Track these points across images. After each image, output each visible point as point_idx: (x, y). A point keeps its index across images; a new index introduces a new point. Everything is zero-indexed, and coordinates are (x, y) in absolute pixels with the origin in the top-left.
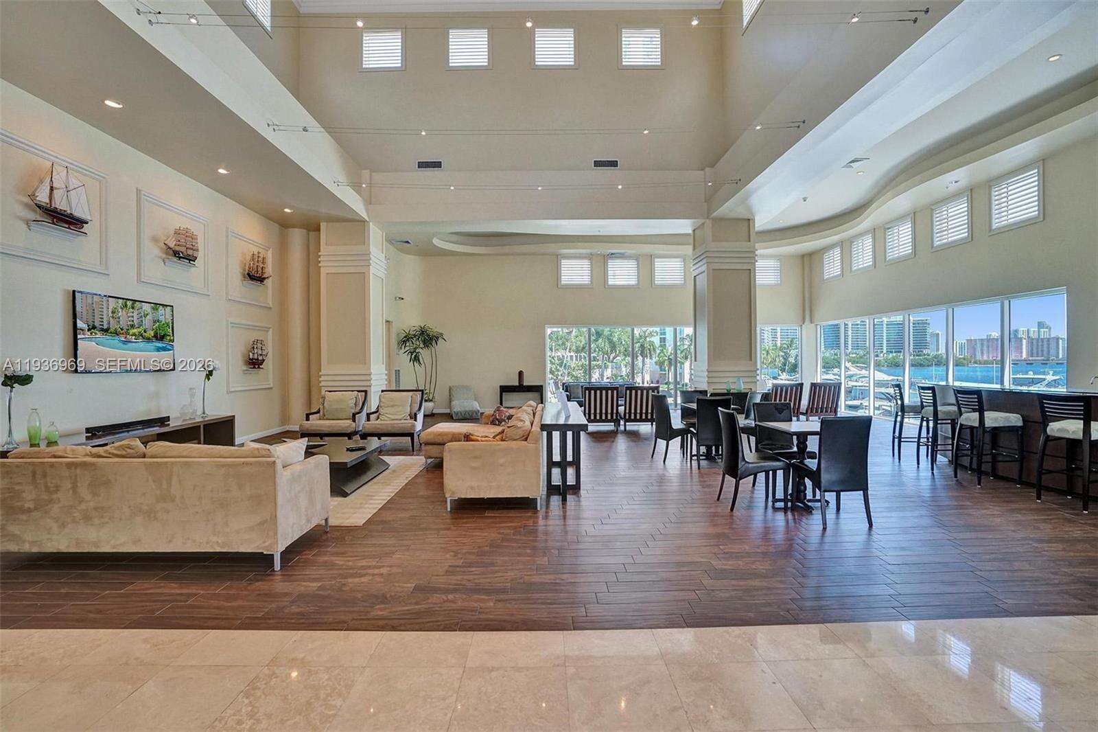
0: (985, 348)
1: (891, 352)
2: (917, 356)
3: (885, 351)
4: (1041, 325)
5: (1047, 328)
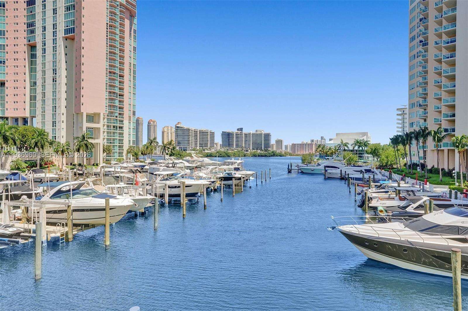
0: (299, 148)
1: (254, 149)
2: (265, 151)
3: (251, 149)
4: (322, 138)
5: (324, 139)
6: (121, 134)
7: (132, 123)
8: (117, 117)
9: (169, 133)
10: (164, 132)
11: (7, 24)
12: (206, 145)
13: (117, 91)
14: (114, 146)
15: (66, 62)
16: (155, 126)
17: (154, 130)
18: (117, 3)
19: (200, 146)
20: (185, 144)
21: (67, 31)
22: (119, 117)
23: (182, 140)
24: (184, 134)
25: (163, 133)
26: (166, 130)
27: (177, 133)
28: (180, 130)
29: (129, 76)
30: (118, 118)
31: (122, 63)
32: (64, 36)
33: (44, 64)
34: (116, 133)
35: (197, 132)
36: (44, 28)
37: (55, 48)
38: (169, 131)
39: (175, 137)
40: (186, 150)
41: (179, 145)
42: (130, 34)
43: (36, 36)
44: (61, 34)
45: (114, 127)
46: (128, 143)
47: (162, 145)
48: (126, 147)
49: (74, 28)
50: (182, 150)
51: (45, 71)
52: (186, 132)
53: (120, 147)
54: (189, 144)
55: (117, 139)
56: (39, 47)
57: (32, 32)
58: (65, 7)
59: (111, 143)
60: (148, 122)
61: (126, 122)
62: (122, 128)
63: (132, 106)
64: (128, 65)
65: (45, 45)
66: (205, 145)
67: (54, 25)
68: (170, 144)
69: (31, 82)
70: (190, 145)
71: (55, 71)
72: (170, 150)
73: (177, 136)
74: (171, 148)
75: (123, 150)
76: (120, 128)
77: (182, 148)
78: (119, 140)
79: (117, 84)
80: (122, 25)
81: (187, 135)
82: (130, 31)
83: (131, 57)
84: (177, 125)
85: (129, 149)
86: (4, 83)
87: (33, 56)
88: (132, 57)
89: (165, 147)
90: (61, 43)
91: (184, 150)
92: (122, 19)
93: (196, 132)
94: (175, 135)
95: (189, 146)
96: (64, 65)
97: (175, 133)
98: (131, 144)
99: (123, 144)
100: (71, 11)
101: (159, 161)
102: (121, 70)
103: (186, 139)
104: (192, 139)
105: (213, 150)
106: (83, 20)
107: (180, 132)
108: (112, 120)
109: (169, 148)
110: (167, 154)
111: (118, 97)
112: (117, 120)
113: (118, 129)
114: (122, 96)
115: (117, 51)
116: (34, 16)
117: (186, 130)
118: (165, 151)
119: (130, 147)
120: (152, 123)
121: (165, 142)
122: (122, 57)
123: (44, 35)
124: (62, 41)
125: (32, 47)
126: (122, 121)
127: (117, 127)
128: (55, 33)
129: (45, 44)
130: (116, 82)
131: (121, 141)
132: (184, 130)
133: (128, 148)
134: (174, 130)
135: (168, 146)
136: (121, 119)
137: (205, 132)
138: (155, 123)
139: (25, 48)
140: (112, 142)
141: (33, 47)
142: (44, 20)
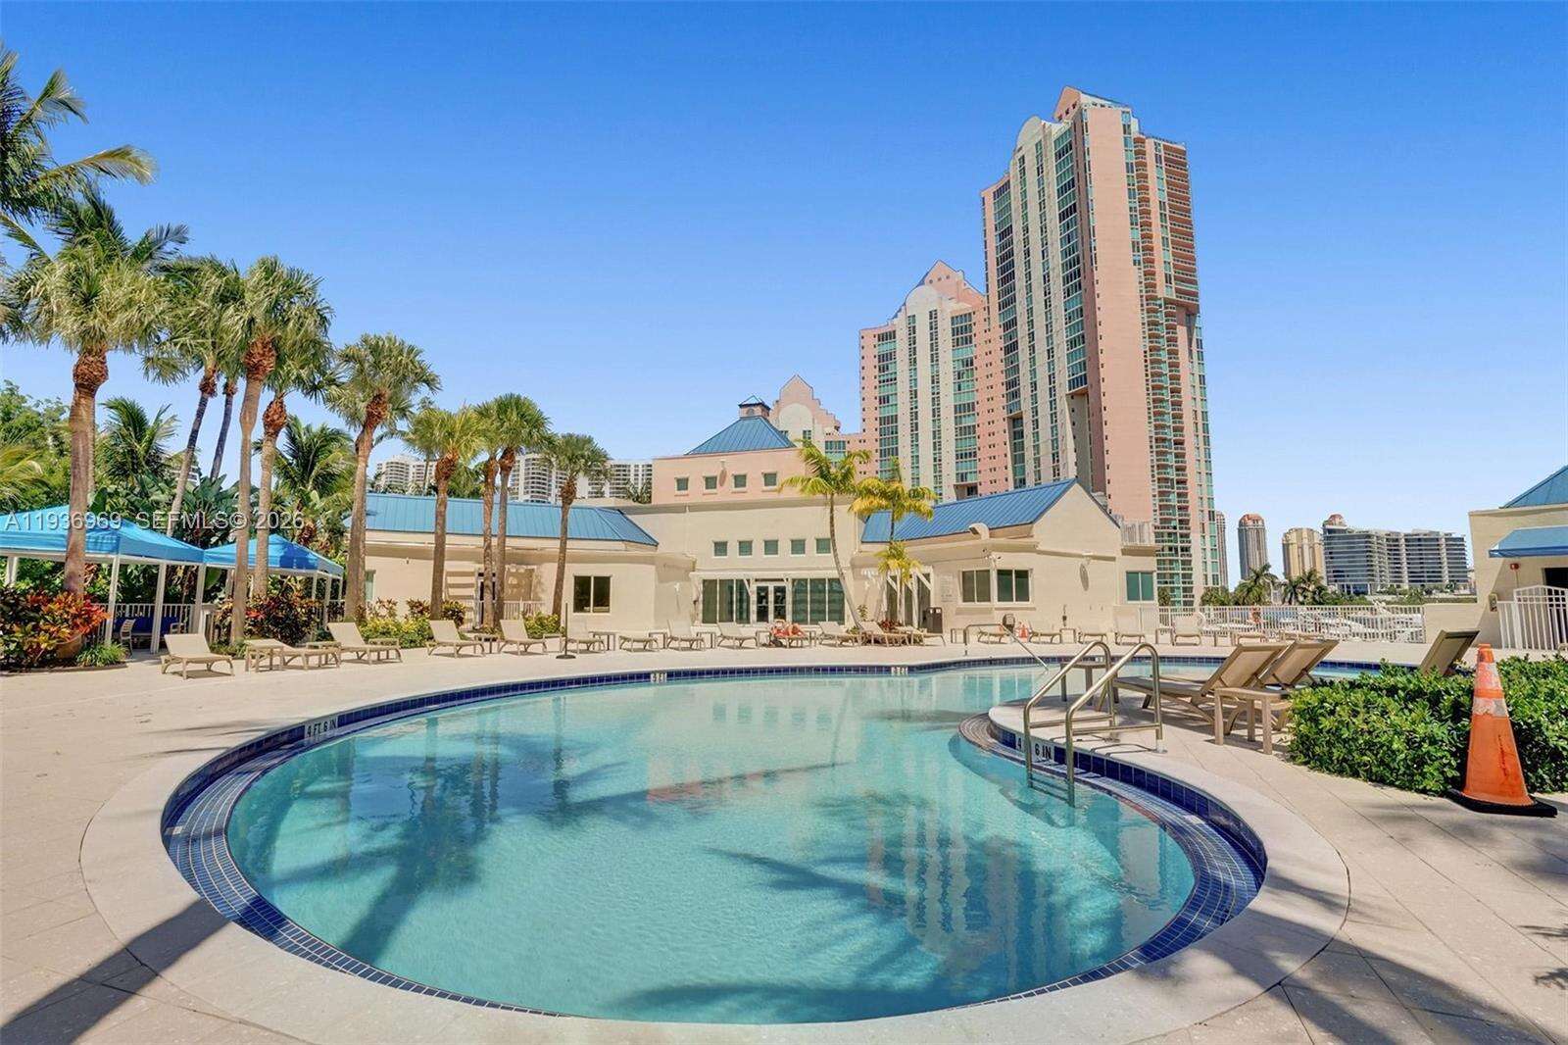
6: (1187, 563)
7: (1208, 538)
8: (1175, 528)
9: (1306, 549)
10: (1288, 545)
11: (977, 390)
12: (1436, 576)
13: (1173, 475)
14: (1172, 590)
15: (1074, 437)
16: (1260, 532)
17: (1259, 541)
18: (1158, 302)
19: (1410, 581)
20: (1358, 576)
21: (1073, 384)
22: (1181, 528)
23: (1347, 567)
24: (1353, 547)
25: (1286, 547)
26: (1293, 538)
27: (1328, 548)
28: (1339, 538)
29: (1193, 439)
30: (1178, 531)
31: (1178, 417)
32: (1068, 392)
33: (1036, 447)
34: (1177, 561)
35: (1397, 540)
36: (1034, 385)
37: (1053, 415)
38: (1306, 541)
39: (1326, 558)
40: (1365, 593)
41: (1340, 581)
42: (1190, 351)
43: (1022, 402)
44: (1063, 390)
45: (1170, 549)
46: (1202, 579)
47: (1287, 581)
48: (1198, 592)
49: (1085, 375)
50: (1349, 592)
51: (1039, 459)
52: (1359, 543)
53: (1185, 590)
54: (1373, 575)
55: (1178, 574)
56: (1027, 419)
57: (1016, 395)
58: (1067, 341)
59: (1166, 583)
60: (1241, 524)
61: (1195, 537)
62: (1187, 551)
63: (1205, 501)
64: (1192, 415)
65: (1037, 414)
66: (1428, 577)
67: (1050, 376)
68: (1309, 579)
69: (1015, 481)
70: (1377, 579)
71: (1055, 456)
72: (1310, 595)
73: (1330, 554)
74: (1310, 589)
75: (1193, 596)
76: (1182, 550)
77: (1348, 587)
78: (1184, 576)
79: (1171, 460)
80: (1172, 340)
81: (1363, 552)
82: (1190, 345)
83: (1195, 399)
84: (1328, 527)
85: (1206, 594)
86: (976, 487)
87: (1018, 435)
88: (1198, 400)
89: (1294, 587)
90: (1063, 405)
91: (1357, 593)
92: (1171, 328)
93: (1393, 541)
94: (1325, 554)
95: (1373, 580)
96: (1070, 444)
97: (1322, 548)
98: (1210, 584)
99: (1192, 583)
100: (1078, 347)
101: (1282, 621)
102: (1178, 430)
103: (1360, 561)
104: (1381, 561)
105: (1462, 592)
106: (1102, 358)
107: (1339, 546)
108: (1166, 535)
109: (1304, 590)
110: (1302, 603)
111: (1176, 486)
112: (1176, 533)
113: (1180, 553)
114: (1184, 482)
115: (1167, 396)
116: (1016, 369)
117: (1359, 537)
118: (1296, 598)
119: (1208, 589)
120: (1250, 523)
121: (1296, 574)
122: (1177, 404)
123: (1034, 398)
124: (1066, 403)
125: (1014, 420)
126: (1187, 536)
127: (1176, 549)
128: (1052, 391)
129: (1037, 412)
130: (1168, 456)
131: (1187, 577)
132: (1353, 537)
133: (1202, 592)
134: (1318, 538)
135: (1303, 585)
136: (1185, 531)
137: (1425, 540)
138: (1260, 523)
139: (1005, 425)
140: (1168, 580)
141: (1016, 421)
142: (1033, 372)
